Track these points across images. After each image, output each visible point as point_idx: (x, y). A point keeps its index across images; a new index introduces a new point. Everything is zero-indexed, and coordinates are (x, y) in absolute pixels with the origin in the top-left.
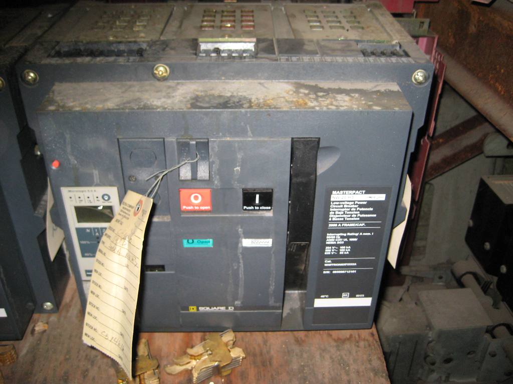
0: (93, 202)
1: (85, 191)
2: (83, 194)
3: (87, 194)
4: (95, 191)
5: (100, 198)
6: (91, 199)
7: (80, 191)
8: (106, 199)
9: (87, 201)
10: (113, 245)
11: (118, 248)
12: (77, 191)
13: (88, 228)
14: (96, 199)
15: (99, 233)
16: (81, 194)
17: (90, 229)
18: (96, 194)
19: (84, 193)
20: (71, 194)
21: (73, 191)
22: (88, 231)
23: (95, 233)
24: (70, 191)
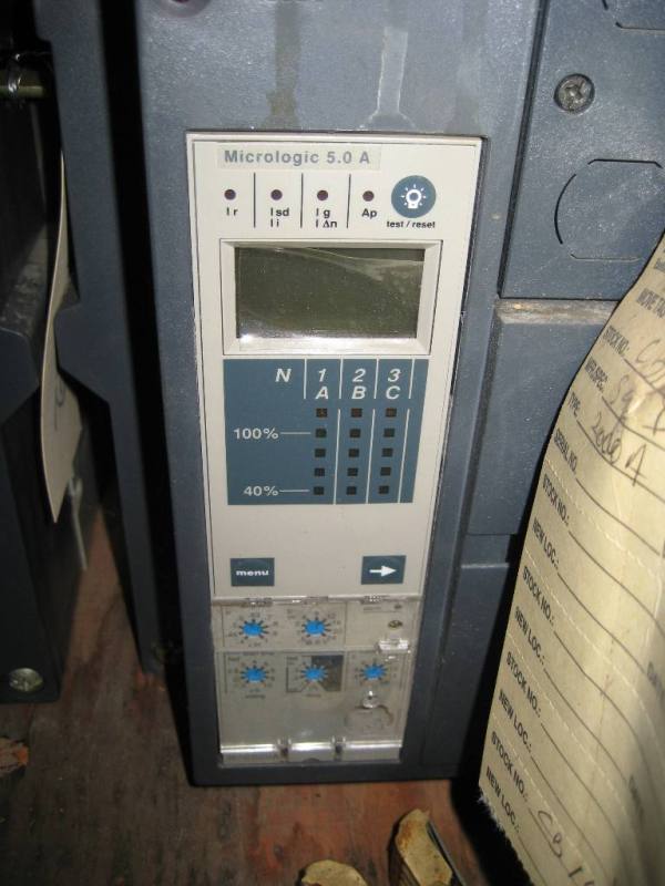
0: (341, 222)
1: (314, 159)
2: (298, 171)
3: (318, 177)
4: (365, 158)
5: (383, 203)
6: (335, 204)
7: (286, 158)
8: (413, 205)
9: (310, 217)
10: (610, 423)
11: (629, 444)
12: (269, 158)
13: (284, 364)
14: (360, 204)
15: (332, 392)
16: (284, 177)
17: (295, 365)
18: (365, 178)
19: (307, 168)
20: (238, 177)
21: (248, 158)
22: (283, 375)
23: (314, 387)
24: (231, 157)
